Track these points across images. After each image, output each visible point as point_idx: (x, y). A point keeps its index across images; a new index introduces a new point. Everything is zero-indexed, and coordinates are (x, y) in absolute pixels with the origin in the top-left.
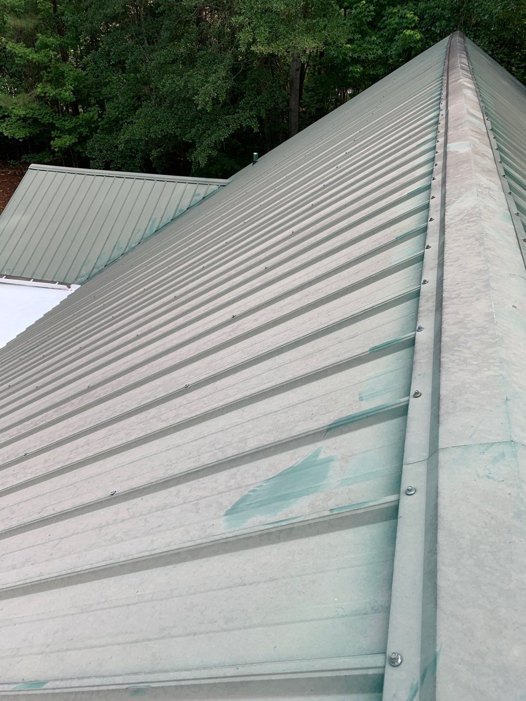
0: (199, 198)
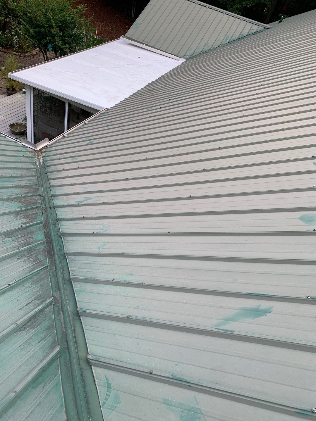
0: (254, 31)
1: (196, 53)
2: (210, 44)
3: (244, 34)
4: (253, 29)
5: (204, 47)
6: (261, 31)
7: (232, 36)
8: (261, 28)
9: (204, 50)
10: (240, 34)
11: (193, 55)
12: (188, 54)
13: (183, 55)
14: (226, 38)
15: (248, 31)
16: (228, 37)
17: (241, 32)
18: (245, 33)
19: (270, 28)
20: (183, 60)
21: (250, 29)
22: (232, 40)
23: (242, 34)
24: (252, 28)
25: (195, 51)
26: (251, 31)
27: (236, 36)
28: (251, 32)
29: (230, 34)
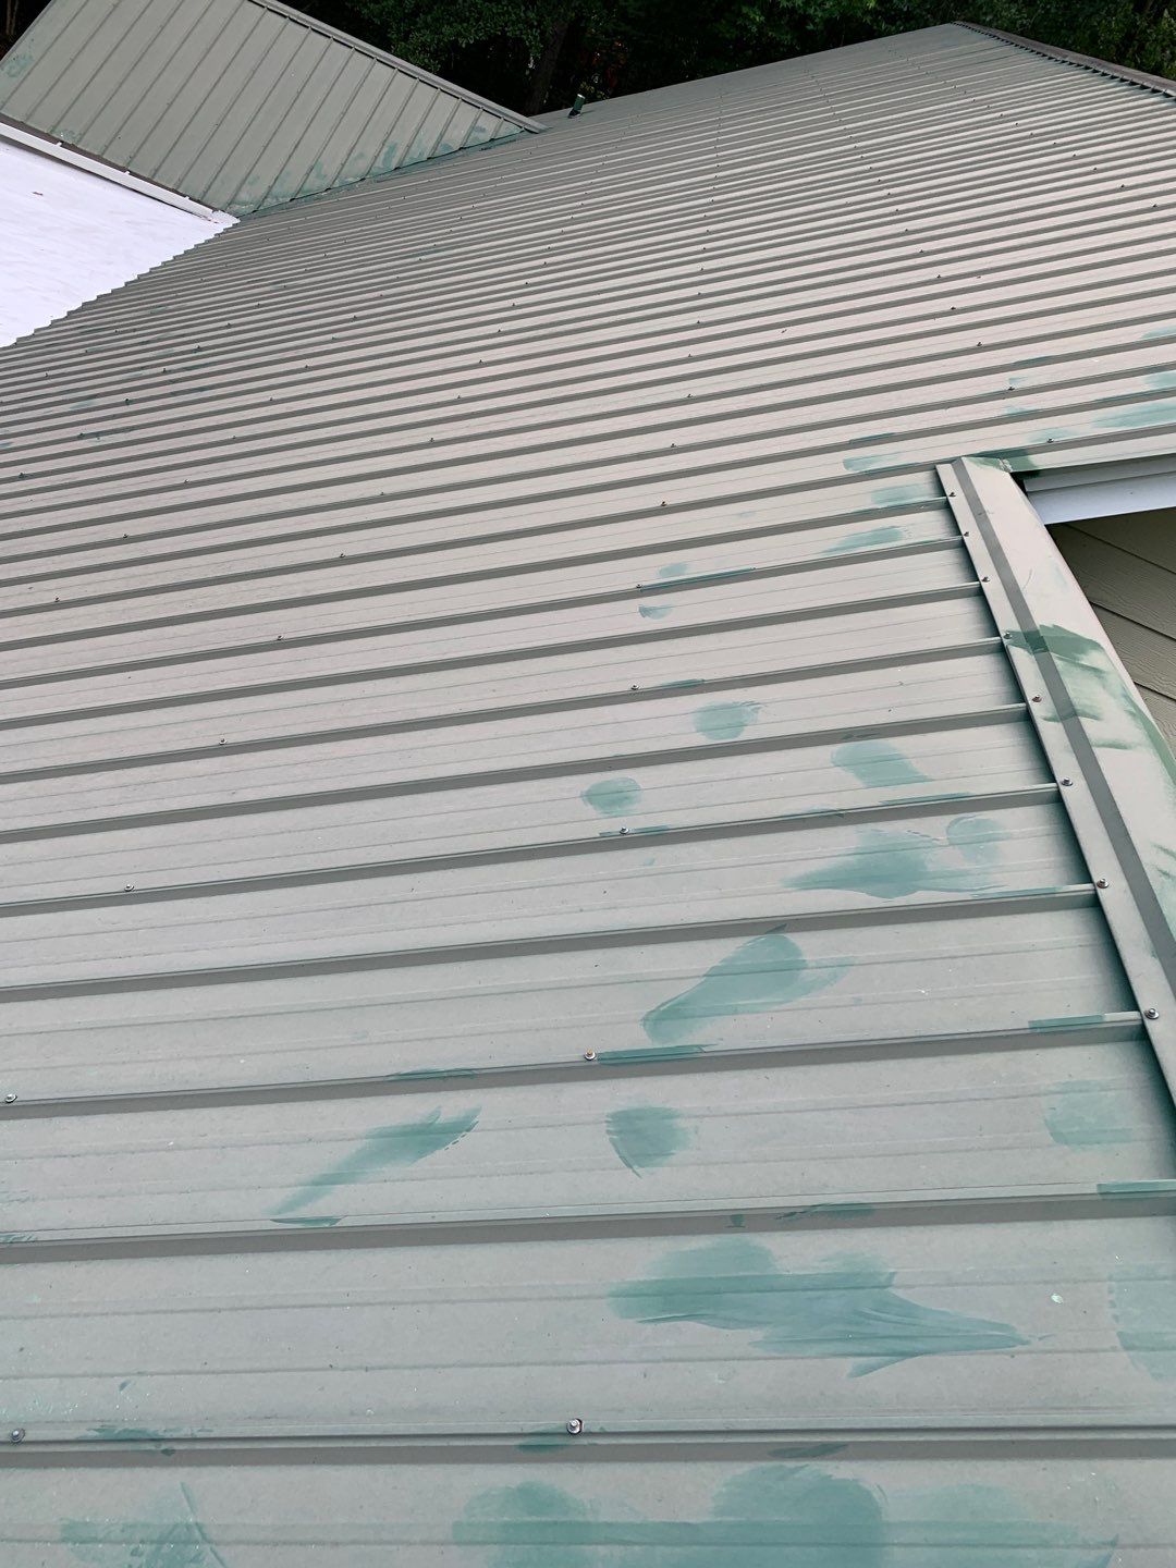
0: (486, 137)
1: (277, 198)
2: (330, 169)
3: (450, 144)
4: (483, 130)
6: (510, 139)
7: (409, 147)
8: (508, 129)
9: (306, 187)
10: (438, 143)
11: (266, 204)
12: (243, 196)
13: (227, 199)
14: (385, 150)
15: (463, 133)
16: (393, 148)
17: (442, 136)
18: (456, 138)
19: (541, 131)
20: (225, 221)
21: (473, 128)
22: (407, 161)
23: (442, 142)
25: (271, 188)
26: (474, 135)
27: (425, 146)
28: (476, 138)
29: (401, 138)
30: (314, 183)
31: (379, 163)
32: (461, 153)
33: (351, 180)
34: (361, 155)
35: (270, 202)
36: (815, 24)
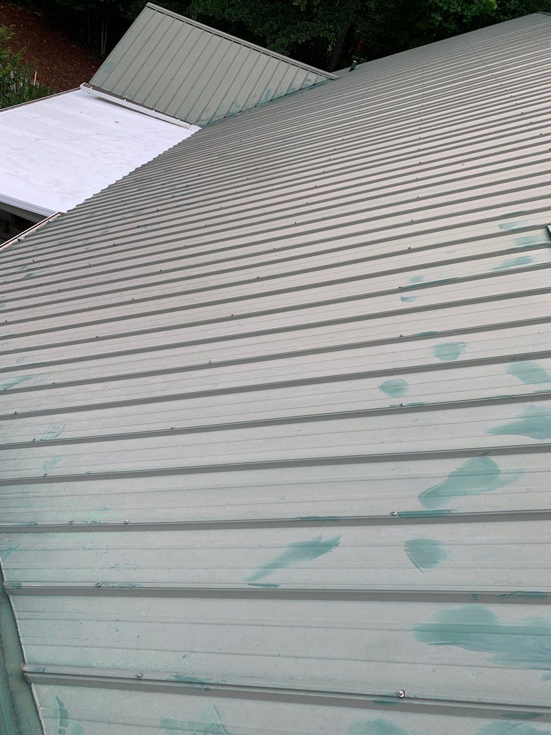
0: (311, 83)
1: (218, 118)
2: (241, 103)
3: (296, 88)
4: (310, 80)
5: (231, 106)
6: (322, 84)
7: (276, 90)
8: (323, 79)
9: (231, 111)
10: (289, 87)
11: (213, 120)
12: (203, 117)
13: (196, 118)
14: (266, 92)
15: (301, 82)
16: (269, 91)
17: (291, 84)
18: (298, 85)
19: (337, 79)
20: (195, 129)
21: (305, 80)
22: (276, 97)
23: (292, 87)
24: (308, 78)
25: (215, 113)
26: (306, 82)
27: (284, 89)
28: (307, 84)
29: (273, 87)
30: (235, 109)
31: (263, 98)
32: (300, 91)
33: (250, 107)
34: (255, 96)
35: (215, 119)
36: (467, 19)
